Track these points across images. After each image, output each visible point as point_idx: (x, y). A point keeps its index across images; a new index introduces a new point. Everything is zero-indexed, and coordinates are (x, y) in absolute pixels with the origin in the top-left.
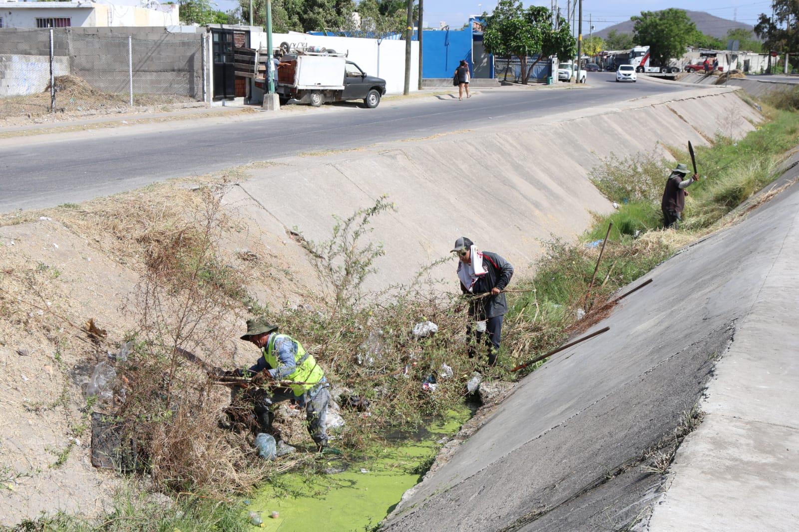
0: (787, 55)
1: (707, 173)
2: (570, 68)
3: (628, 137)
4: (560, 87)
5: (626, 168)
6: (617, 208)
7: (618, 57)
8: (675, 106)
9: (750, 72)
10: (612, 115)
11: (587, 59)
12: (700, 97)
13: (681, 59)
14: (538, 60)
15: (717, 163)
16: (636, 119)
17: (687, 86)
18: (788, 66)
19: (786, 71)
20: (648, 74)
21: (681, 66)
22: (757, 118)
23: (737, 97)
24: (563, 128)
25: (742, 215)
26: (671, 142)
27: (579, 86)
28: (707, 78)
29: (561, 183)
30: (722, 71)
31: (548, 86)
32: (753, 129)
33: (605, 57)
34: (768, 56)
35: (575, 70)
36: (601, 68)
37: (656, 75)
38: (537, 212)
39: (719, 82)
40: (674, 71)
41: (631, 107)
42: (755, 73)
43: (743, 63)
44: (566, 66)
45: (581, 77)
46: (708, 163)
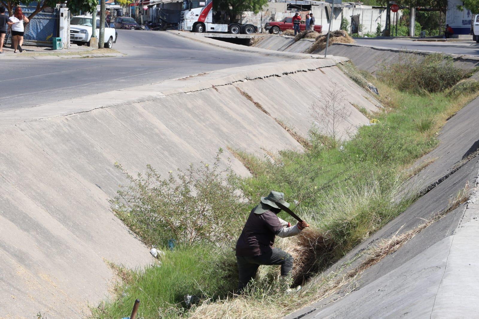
0: (413, 10)
1: (298, 196)
2: (89, 24)
3: (176, 139)
4: (72, 54)
5: (171, 191)
6: (158, 257)
7: (165, 7)
8: (248, 87)
9: (360, 33)
10: (151, 103)
11: (117, 10)
12: (286, 74)
13: (260, 13)
14: (38, 9)
15: (313, 180)
16: (189, 110)
17: (268, 55)
18: (416, 26)
19: (412, 34)
20: (211, 35)
21: (259, 22)
22: (372, 106)
23: (341, 73)
24: (70, 126)
25: (352, 276)
26: (243, 145)
27: (104, 52)
28: (298, 42)
29: (64, 219)
30: (320, 32)
31: (52, 52)
32: (366, 122)
33: (146, 7)
34: (386, 11)
35: (97, 27)
36: (140, 24)
37: (222, 36)
38: (21, 270)
39: (315, 50)
40: (249, 30)
41: (181, 90)
42: (368, 35)
43: (350, 20)
44: (82, 22)
45: (106, 39)
46: (300, 179)
